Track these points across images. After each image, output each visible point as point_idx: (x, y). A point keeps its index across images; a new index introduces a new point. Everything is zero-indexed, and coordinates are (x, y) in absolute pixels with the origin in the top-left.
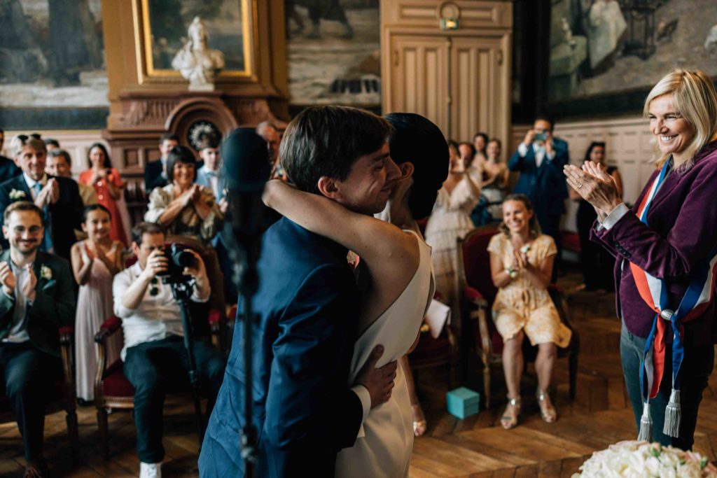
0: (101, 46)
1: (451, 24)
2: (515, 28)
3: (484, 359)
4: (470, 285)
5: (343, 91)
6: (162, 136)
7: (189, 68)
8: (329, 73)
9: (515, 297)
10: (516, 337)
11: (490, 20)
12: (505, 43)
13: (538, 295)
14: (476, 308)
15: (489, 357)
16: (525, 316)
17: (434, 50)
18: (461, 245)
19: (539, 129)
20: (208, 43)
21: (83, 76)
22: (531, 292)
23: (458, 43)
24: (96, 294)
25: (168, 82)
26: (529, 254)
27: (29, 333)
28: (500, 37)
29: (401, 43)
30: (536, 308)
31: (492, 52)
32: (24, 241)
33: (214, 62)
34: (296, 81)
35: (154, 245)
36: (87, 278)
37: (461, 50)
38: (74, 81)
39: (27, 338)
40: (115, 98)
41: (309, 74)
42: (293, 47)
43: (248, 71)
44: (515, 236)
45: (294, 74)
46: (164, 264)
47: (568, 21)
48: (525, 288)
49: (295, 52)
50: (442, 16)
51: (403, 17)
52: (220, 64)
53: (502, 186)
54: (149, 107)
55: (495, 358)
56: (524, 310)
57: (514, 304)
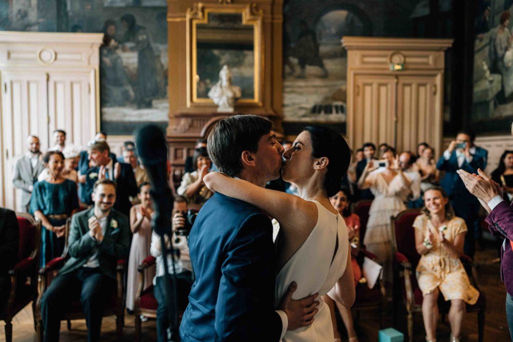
0: (166, 84)
1: (398, 67)
2: (446, 69)
3: (408, 307)
4: (400, 251)
5: (319, 112)
6: (198, 140)
7: (218, 98)
8: (311, 100)
9: (434, 262)
10: (432, 292)
11: (427, 64)
12: (438, 80)
13: (452, 263)
14: (402, 269)
15: (412, 307)
16: (441, 277)
17: (385, 85)
18: (394, 221)
19: (460, 140)
20: (231, 82)
21: (155, 103)
22: (447, 260)
23: (403, 80)
24: (142, 240)
25: (205, 106)
26: (445, 232)
27: (100, 262)
28: (435, 75)
29: (361, 80)
30: (450, 272)
31: (428, 86)
32: (104, 203)
33: (235, 94)
34: (287, 106)
35: (180, 210)
36: (138, 229)
37: (405, 85)
38: (149, 105)
39: (98, 265)
40: (172, 116)
41: (297, 101)
42: (287, 83)
43: (256, 99)
44: (435, 217)
45: (287, 101)
46: (182, 222)
47: (487, 64)
48: (442, 256)
49: (288, 87)
50: (391, 62)
51: (363, 63)
52: (238, 94)
53: (433, 181)
54: (192, 122)
55: (416, 308)
56: (441, 273)
57: (433, 268)
